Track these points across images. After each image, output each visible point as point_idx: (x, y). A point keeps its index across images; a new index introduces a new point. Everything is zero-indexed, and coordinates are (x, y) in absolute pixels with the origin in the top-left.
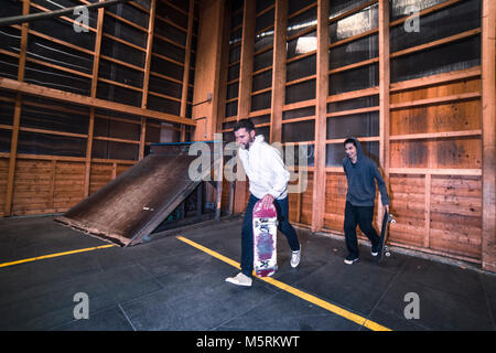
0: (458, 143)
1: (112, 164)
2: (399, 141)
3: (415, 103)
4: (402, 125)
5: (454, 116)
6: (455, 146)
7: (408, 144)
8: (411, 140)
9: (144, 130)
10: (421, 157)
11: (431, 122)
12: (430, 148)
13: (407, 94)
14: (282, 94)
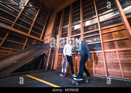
0: (123, 41)
1: (10, 50)
2: (106, 42)
3: (108, 32)
4: (106, 38)
5: (120, 34)
6: (122, 42)
7: (108, 43)
8: (109, 42)
9: (27, 40)
10: (113, 46)
11: (114, 36)
12: (115, 43)
13: (105, 30)
14: (71, 33)
